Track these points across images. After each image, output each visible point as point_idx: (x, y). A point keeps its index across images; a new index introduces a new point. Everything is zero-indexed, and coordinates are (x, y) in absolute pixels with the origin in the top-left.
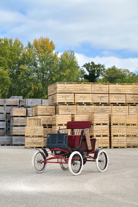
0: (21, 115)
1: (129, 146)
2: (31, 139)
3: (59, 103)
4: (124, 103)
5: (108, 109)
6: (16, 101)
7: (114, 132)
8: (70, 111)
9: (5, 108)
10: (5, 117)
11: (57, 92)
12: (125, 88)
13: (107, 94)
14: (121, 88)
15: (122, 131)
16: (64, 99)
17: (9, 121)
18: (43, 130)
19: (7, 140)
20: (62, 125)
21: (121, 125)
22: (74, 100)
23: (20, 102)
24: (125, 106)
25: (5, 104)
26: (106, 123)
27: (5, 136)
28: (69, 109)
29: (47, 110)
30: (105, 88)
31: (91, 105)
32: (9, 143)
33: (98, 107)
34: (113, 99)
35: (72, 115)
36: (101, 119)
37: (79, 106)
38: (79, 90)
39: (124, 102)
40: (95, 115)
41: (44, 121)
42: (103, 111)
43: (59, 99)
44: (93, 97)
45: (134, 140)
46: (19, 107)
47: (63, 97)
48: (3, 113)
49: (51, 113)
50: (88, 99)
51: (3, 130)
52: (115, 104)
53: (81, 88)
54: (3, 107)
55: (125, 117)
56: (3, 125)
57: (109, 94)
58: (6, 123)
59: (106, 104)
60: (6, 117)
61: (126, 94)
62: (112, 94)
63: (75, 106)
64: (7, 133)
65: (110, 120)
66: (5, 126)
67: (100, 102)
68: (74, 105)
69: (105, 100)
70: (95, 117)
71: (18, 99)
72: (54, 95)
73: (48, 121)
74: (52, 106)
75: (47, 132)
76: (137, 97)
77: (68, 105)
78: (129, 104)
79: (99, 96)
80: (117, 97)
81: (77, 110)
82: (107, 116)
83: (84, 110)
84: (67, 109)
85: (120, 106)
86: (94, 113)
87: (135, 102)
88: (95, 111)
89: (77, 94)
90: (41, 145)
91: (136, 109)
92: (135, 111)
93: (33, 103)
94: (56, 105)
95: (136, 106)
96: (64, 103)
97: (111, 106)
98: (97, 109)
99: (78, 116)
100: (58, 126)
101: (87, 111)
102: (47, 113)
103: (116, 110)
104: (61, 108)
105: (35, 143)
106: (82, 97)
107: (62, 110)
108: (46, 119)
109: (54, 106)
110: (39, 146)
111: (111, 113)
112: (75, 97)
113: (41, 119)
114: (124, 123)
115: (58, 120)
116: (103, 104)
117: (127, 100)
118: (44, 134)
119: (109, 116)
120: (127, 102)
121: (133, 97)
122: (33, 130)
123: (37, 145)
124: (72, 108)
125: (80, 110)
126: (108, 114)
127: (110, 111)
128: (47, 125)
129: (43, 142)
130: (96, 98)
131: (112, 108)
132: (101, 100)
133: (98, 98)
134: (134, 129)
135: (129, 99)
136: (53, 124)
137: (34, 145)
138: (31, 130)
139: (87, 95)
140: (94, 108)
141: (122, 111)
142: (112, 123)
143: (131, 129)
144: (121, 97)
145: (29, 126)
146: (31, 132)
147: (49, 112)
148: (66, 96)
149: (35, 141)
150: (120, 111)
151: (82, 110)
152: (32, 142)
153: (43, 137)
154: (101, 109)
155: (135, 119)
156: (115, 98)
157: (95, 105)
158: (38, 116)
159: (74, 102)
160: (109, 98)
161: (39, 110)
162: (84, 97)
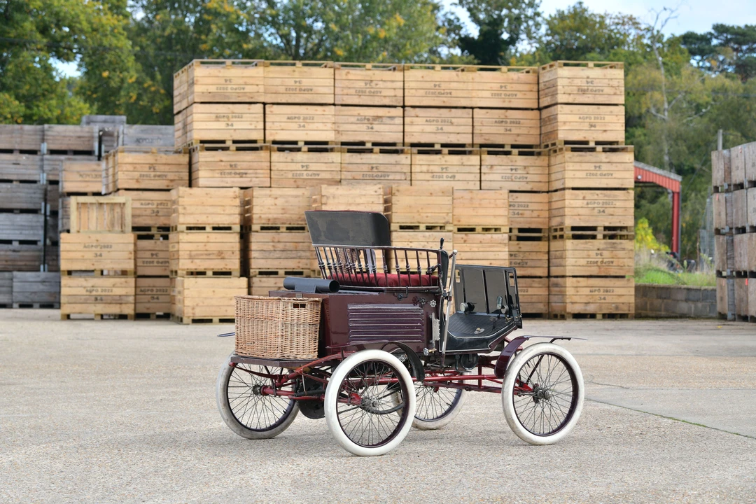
0: (95, 190)
2: (85, 284)
3: (202, 142)
4: (463, 145)
5: (398, 168)
6: (86, 135)
8: (241, 175)
9: (42, 160)
10: (39, 195)
11: (196, 100)
12: (470, 86)
13: (395, 107)
14: (454, 85)
16: (222, 125)
17: (55, 214)
18: (131, 247)
19: (41, 287)
20: (204, 228)
22: (265, 129)
23: (104, 138)
24: (465, 157)
25: (44, 147)
27: (39, 271)
28: (240, 165)
29: (157, 168)
30: (389, 85)
31: (332, 150)
32: (50, 299)
33: (356, 158)
34: (421, 129)
35: (242, 188)
37: (277, 156)
38: (282, 89)
39: (466, 139)
40: (326, 190)
41: (144, 213)
42: (374, 175)
43: (204, 124)
44: (341, 119)
46: (100, 158)
47: (218, 118)
48: (35, 182)
49: (172, 181)
50: (321, 126)
51: (33, 247)
52: (426, 149)
53: (291, 82)
54: (37, 158)
55: (447, 200)
56: (32, 228)
57: (404, 107)
58: (46, 221)
59: (388, 148)
60: (45, 194)
61: (472, 108)
62: (417, 109)
63: (263, 154)
64: (48, 258)
65: (387, 209)
66: (41, 232)
67: (368, 138)
68: (261, 148)
69: (389, 133)
70: (328, 198)
71: (96, 129)
72: (188, 109)
73: (158, 212)
74: (176, 155)
75: (155, 256)
76: (517, 122)
77: (235, 149)
78: (483, 149)
79: (365, 116)
80: (435, 119)
81: (271, 170)
82: (377, 193)
83: (301, 169)
84: (231, 166)
85: (445, 154)
86: (340, 181)
87: (508, 141)
88: (345, 175)
89: (275, 106)
90: (123, 306)
91: (512, 169)
92: (507, 175)
93: (144, 142)
94: (192, 151)
95: (509, 156)
96: (223, 142)
97: (407, 153)
98: (350, 167)
99: (266, 196)
100: (187, 233)
101: (311, 175)
102: (157, 180)
103: (428, 172)
104: (206, 162)
105: (99, 298)
106: (295, 118)
107: (211, 170)
108: (150, 206)
109: (185, 153)
110: (115, 309)
111: (409, 182)
112: (267, 120)
113: (126, 205)
114: (444, 221)
115: (185, 208)
116: (377, 149)
117: (475, 132)
118: (144, 262)
119: (382, 193)
120: (478, 140)
121: (502, 122)
122: (92, 246)
123: (107, 305)
124: (251, 164)
125: (282, 170)
126: (380, 188)
127: (405, 173)
128: (154, 227)
129: (130, 296)
130: (352, 123)
131: (411, 165)
132: (370, 130)
133: (358, 122)
134: (494, 246)
135: (484, 127)
136: (172, 224)
137: (97, 305)
138: (85, 247)
139: (316, 110)
140: (340, 161)
141: (454, 176)
142: (397, 221)
143: (480, 245)
144: (453, 120)
145: (78, 232)
146: (83, 256)
147: (166, 176)
148: (230, 115)
149: (100, 289)
150: (444, 177)
151: (291, 171)
152: (88, 293)
153: (131, 275)
154: (367, 166)
155: (496, 207)
156: (427, 123)
157: (344, 152)
158: (120, 192)
159: (262, 138)
160: (404, 125)
161: (121, 171)
162: (305, 118)
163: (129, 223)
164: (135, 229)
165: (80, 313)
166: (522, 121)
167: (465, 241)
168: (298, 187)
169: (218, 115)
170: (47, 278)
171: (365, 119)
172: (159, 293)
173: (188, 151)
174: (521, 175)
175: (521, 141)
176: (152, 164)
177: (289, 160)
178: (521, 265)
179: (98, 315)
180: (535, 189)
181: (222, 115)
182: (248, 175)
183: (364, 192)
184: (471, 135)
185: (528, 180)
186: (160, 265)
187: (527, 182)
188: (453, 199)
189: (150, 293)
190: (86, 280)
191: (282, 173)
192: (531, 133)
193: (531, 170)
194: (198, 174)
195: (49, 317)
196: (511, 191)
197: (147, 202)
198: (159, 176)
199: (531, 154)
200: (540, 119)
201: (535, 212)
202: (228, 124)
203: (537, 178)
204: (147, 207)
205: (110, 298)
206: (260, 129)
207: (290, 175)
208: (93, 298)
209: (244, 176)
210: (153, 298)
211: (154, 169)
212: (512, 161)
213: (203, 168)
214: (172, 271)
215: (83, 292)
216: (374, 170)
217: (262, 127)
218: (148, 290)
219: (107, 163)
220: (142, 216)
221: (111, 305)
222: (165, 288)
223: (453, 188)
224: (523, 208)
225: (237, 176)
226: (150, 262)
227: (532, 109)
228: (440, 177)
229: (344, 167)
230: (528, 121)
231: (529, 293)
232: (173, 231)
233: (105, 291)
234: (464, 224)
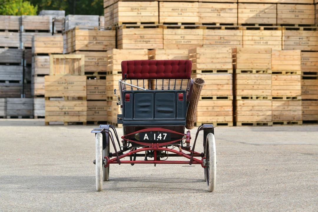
0: (53, 52)
1: (280, 121)
2: (58, 104)
3: (123, 23)
4: (271, 25)
5: (235, 38)
6: (46, 21)
7: (243, 90)
8: (147, 42)
9: (21, 35)
10: (20, 55)
13: (233, 3)
15: (260, 87)
16: (134, 14)
17: (29, 65)
18: (85, 84)
19: (23, 107)
21: (262, 72)
22: (159, 16)
23: (56, 23)
24: (273, 32)
25: (23, 28)
26: (225, 68)
27: (20, 97)
28: (146, 36)
29: (98, 38)
31: (197, 28)
32: (28, 113)
33: (212, 32)
34: (247, 15)
35: (149, 50)
36: (213, 58)
37: (167, 31)
39: (273, 21)
40: (199, 50)
41: (91, 64)
42: (223, 42)
43: (124, 13)
44: (202, 10)
45: (290, 108)
46: (53, 33)
47: (132, 10)
48: (17, 48)
49: (106, 46)
50: (191, 14)
51: (17, 84)
52: (250, 26)
54: (18, 34)
55: (268, 56)
56: (16, 73)
57: (238, 3)
58: (24, 70)
59: (230, 27)
60: (24, 55)
61: (276, 4)
62: (245, 4)
63: (159, 30)
64: (25, 90)
65: (234, 61)
66: (21, 76)
67: (218, 21)
68: (158, 27)
69: (229, 18)
70: (200, 55)
71: (51, 18)
72: (114, 5)
73: (98, 63)
74: (108, 31)
75: (96, 89)
76: (301, 12)
77: (143, 27)
78: (283, 27)
79: (216, 8)
80: (255, 10)
81: (163, 39)
82: (228, 52)
83: (180, 38)
84: (141, 37)
85: (262, 30)
86: (203, 46)
87: (296, 22)
88: (205, 42)
89: (165, 3)
90: (80, 117)
91: (300, 39)
92: (297, 42)
93: (80, 25)
94: (117, 28)
95: (298, 31)
96: (136, 23)
97: (241, 29)
98: (208, 37)
99: (163, 53)
100: (118, 75)
101: (186, 42)
102: (98, 45)
103: (252, 40)
104: (127, 35)
105: (66, 113)
106: (176, 9)
107: (130, 39)
108: (94, 60)
109: (113, 30)
110: (76, 119)
111: (242, 46)
112: (160, 10)
113: (82, 60)
114: (266, 68)
115: (117, 61)
116: (223, 27)
117: (278, 17)
118: (90, 92)
119: (231, 52)
120: (280, 22)
121: (293, 11)
122: (63, 83)
123: (71, 117)
124: (152, 36)
125: (170, 39)
126: (230, 49)
127: (239, 41)
128: (96, 72)
129: (84, 111)
130: (208, 12)
131: (243, 36)
132: (219, 16)
133: (212, 12)
134: (292, 82)
135: (283, 15)
136: (108, 70)
137: (66, 117)
138: (58, 83)
139: (188, 5)
140: (202, 34)
141: (267, 43)
142: (239, 68)
143: (285, 82)
144: (266, 11)
145: (54, 75)
146: (57, 89)
147: (103, 43)
148: (139, 8)
149: (67, 108)
150: (262, 43)
151: (175, 40)
152: (60, 110)
153: (85, 99)
154: (218, 36)
155: (294, 60)
156: (251, 12)
157: (205, 29)
158: (77, 52)
159: (158, 21)
160: (238, 13)
161: (78, 40)
162: (182, 10)
163: (83, 70)
164: (86, 73)
165: (56, 121)
166: (304, 11)
167: (276, 80)
168: (179, 49)
169: (133, 8)
170: (26, 102)
171: (216, 10)
172: (99, 110)
173: (115, 29)
174: (305, 42)
175: (304, 22)
176: (95, 36)
177: (173, 33)
178: (305, 93)
179: (66, 122)
180: (313, 50)
181: (135, 8)
182: (150, 42)
183: (221, 51)
184: (276, 19)
185: (309, 44)
186: (99, 93)
187: (309, 46)
188: (271, 55)
189: (94, 109)
190: (59, 103)
191: (170, 41)
192: (310, 18)
193: (311, 39)
194: (122, 41)
195: (35, 123)
196: (302, 51)
197: (92, 58)
198: (99, 43)
199: (310, 29)
200: (315, 10)
201: (313, 63)
202: (138, 13)
203: (314, 43)
204: (92, 60)
205: (73, 112)
206: (156, 16)
207: (174, 42)
208: (63, 113)
209: (148, 42)
210: (96, 113)
211: (96, 39)
212: (300, 34)
213: (125, 38)
214: (108, 98)
215: (58, 109)
216: (222, 39)
217: (157, 15)
218: (93, 108)
219: (67, 36)
220: (89, 66)
221: (74, 117)
222: (102, 107)
223: (271, 49)
224: (306, 61)
225: (145, 43)
226: (94, 92)
227: (310, 4)
228: (259, 43)
229: (205, 38)
230: (308, 11)
231: (310, 109)
232: (109, 74)
233: (70, 108)
234: (275, 69)
